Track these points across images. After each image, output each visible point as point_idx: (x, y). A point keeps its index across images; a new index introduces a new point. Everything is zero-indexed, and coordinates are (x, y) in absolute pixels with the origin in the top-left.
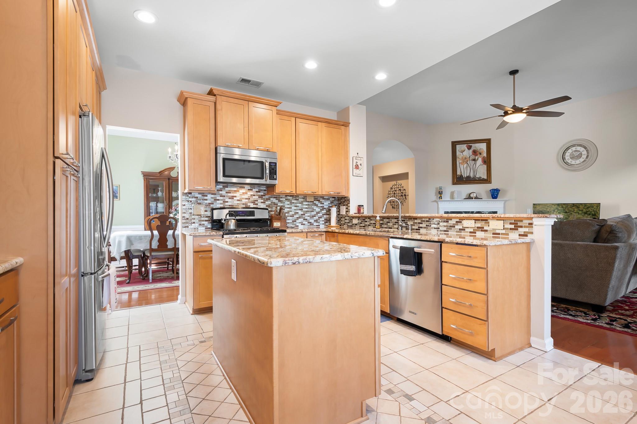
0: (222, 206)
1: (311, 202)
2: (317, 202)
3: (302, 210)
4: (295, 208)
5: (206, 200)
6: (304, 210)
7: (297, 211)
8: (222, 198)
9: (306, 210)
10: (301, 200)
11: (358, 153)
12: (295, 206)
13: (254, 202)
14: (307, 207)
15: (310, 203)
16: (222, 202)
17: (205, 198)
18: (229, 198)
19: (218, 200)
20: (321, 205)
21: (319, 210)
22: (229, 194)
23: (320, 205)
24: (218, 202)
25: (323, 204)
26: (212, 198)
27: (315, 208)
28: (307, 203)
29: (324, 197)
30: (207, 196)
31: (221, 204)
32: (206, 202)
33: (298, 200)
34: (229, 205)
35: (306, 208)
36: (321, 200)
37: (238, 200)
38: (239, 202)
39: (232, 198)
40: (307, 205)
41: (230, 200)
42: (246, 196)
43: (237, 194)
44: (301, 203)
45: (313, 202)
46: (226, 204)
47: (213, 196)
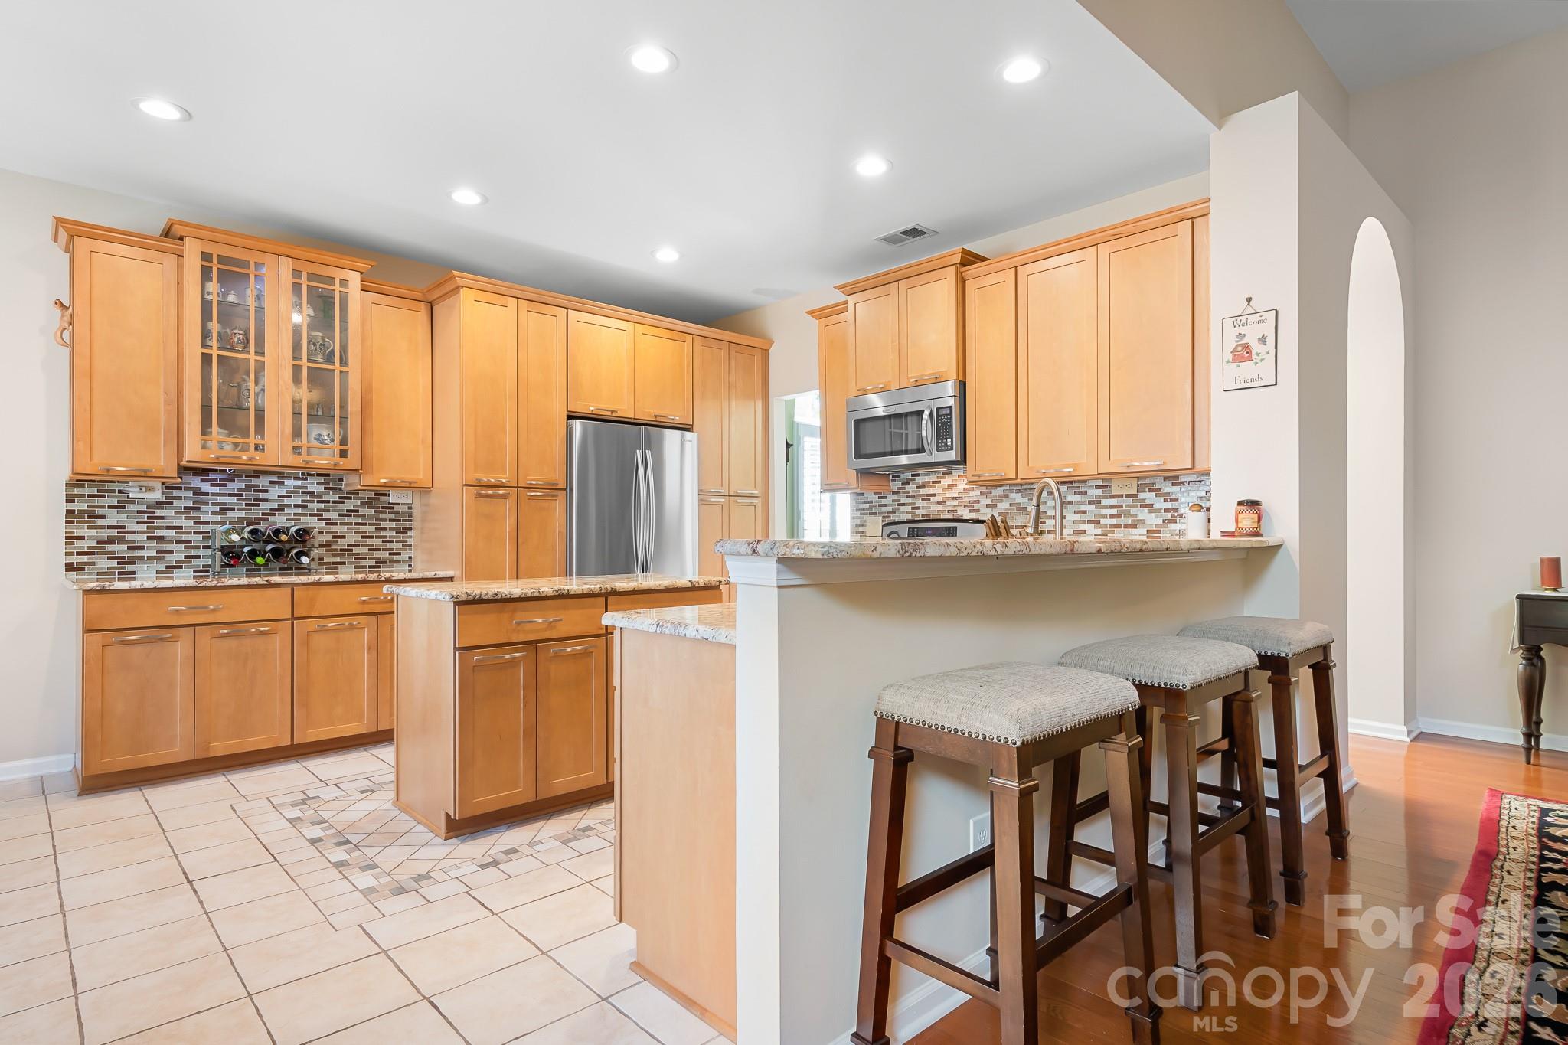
0: (909, 517)
1: (1127, 496)
2: (1149, 497)
3: (1099, 522)
4: (1078, 517)
5: (885, 505)
6: (1103, 522)
7: (1082, 527)
8: (910, 500)
9: (1114, 521)
10: (1094, 493)
11: (1249, 300)
12: (1076, 512)
13: (971, 506)
14: (1114, 512)
15: (1124, 501)
16: (909, 508)
17: (883, 501)
18: (923, 500)
19: (904, 504)
20: (1169, 505)
21: (1160, 522)
22: (922, 491)
23: (1160, 504)
24: (902, 508)
25: (1175, 500)
26: (893, 501)
27: (1142, 514)
28: (1115, 502)
29: (1177, 477)
30: (885, 497)
31: (908, 512)
32: (884, 509)
33: (1086, 492)
34: (923, 516)
35: (1112, 517)
36: (1168, 488)
37: (939, 503)
38: (940, 507)
39: (927, 498)
40: (1112, 507)
41: (925, 503)
42: (954, 493)
43: (937, 490)
44: (1097, 502)
45: (1136, 496)
46: (917, 512)
47: (895, 497)
